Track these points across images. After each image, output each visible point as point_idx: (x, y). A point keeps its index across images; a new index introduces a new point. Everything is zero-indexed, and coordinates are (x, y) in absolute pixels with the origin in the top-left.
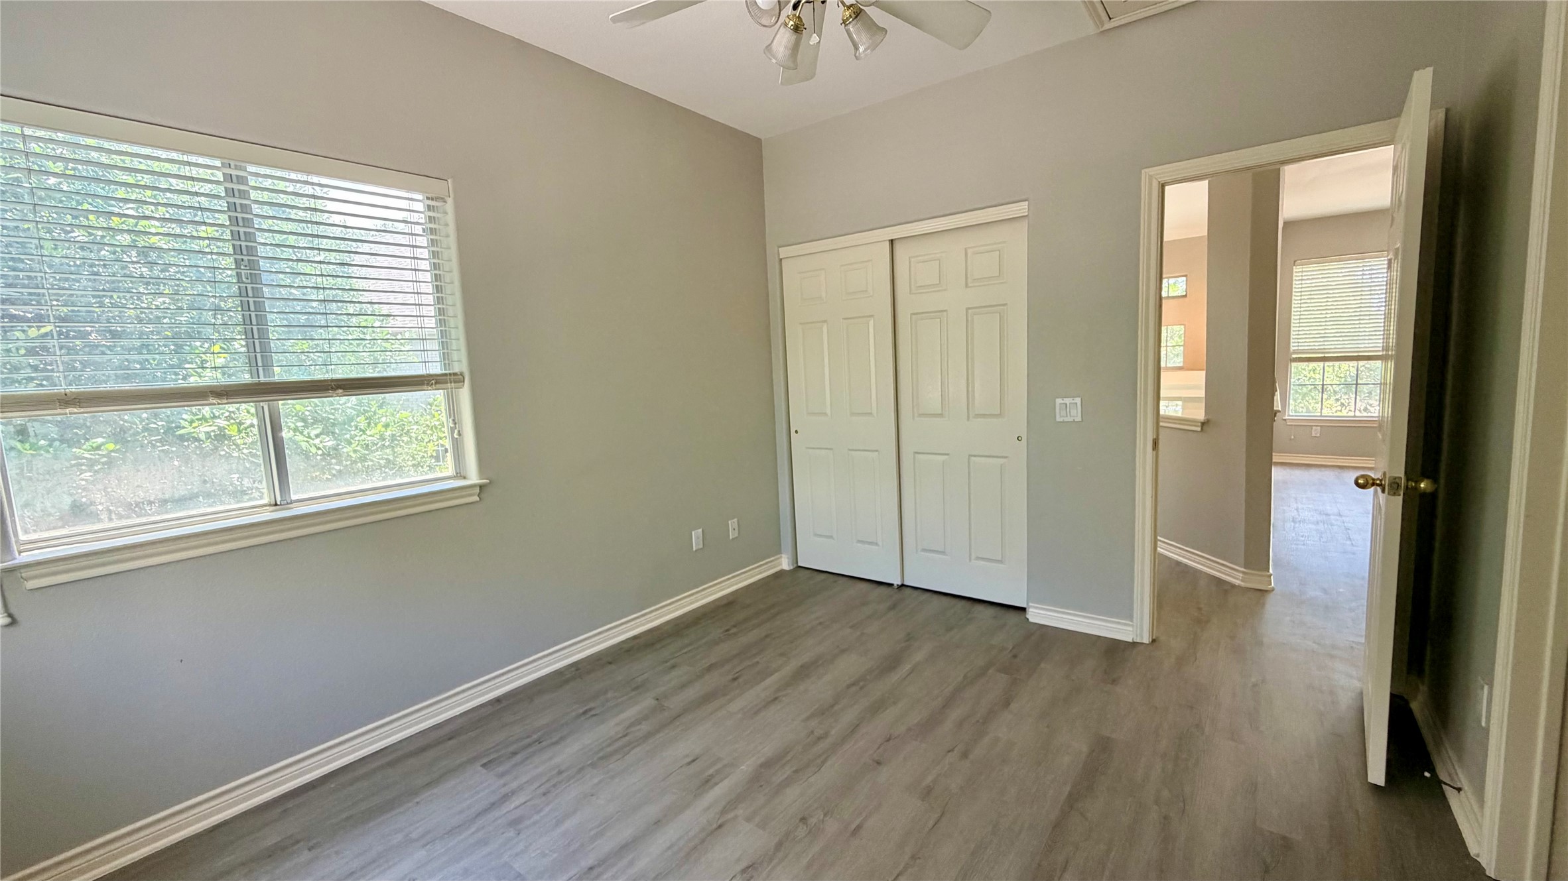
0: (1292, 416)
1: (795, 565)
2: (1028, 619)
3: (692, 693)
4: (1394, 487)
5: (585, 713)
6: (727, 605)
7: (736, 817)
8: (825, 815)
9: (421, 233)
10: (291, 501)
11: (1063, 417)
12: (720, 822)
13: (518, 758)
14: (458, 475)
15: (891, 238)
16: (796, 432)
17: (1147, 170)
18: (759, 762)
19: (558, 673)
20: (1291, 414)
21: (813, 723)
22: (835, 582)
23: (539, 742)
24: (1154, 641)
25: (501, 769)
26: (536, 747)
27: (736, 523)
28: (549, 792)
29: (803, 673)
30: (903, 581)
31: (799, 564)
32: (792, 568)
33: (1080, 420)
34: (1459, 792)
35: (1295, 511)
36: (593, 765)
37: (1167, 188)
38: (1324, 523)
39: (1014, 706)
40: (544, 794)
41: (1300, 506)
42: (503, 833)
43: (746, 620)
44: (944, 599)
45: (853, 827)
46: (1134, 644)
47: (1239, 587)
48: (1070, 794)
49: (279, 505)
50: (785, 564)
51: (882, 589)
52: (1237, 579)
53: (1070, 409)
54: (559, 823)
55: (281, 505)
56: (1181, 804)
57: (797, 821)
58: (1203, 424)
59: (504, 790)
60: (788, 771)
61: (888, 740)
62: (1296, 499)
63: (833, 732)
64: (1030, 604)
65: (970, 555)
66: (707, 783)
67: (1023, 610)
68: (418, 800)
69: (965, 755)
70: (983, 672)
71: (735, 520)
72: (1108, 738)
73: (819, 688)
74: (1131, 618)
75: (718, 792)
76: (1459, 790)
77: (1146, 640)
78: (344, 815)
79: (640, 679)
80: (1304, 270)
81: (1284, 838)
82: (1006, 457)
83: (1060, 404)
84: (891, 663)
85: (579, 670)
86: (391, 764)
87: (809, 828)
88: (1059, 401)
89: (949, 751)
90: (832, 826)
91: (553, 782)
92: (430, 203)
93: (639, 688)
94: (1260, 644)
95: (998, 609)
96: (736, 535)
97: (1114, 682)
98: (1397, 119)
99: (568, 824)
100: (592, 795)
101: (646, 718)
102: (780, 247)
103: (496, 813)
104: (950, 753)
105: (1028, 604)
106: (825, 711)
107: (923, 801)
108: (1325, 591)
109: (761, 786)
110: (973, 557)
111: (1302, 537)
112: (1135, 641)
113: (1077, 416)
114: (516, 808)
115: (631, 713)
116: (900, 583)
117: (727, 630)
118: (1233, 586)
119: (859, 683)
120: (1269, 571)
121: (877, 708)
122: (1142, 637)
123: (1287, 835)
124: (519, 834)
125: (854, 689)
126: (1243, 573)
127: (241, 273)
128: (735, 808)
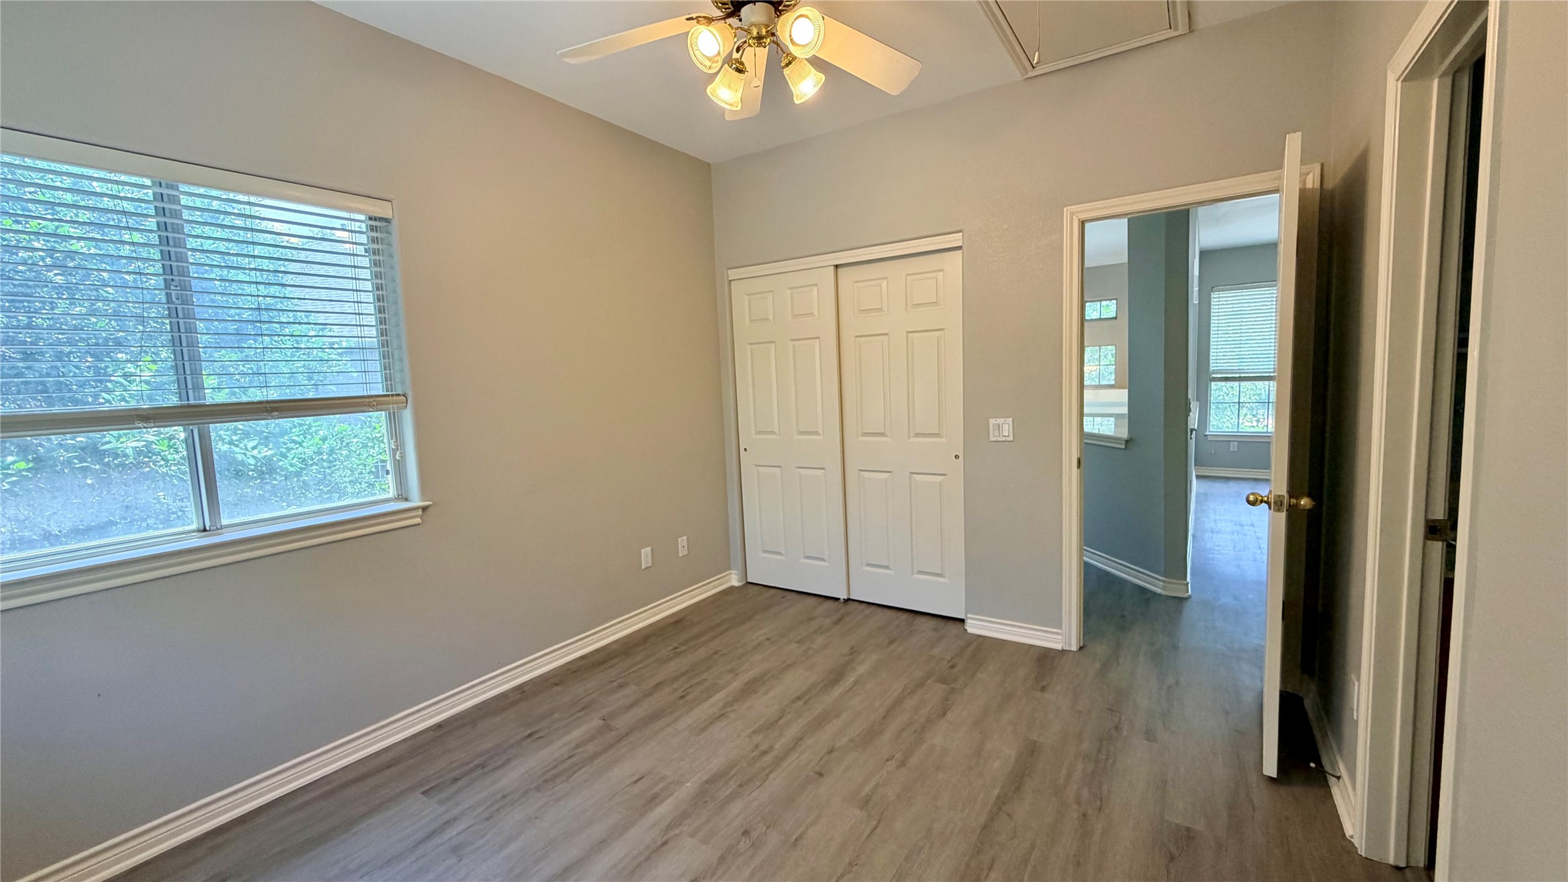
0: (1213, 432)
1: (744, 582)
2: (966, 630)
3: (640, 712)
4: (1277, 505)
5: (530, 735)
6: (677, 622)
7: (681, 833)
8: (768, 828)
9: (363, 254)
10: (221, 526)
11: (996, 436)
12: (664, 839)
13: (460, 784)
14: (400, 497)
15: (835, 264)
16: (745, 450)
17: (1068, 208)
18: (705, 778)
19: (503, 696)
20: (1211, 430)
21: (758, 738)
22: (784, 597)
23: (486, 765)
24: (1081, 648)
25: (444, 795)
26: (480, 771)
27: (686, 541)
28: (491, 817)
29: (749, 689)
30: (849, 595)
31: (749, 581)
32: (741, 584)
33: (1012, 440)
34: (1339, 780)
35: (1214, 522)
36: (538, 789)
37: (1087, 225)
38: (1238, 533)
39: (949, 716)
40: (487, 819)
41: (1218, 517)
42: (444, 860)
43: (696, 637)
44: (889, 613)
45: (794, 837)
46: (1063, 652)
47: (1160, 595)
48: (998, 798)
49: (208, 531)
50: (734, 580)
51: (829, 603)
52: (1159, 588)
53: (1003, 428)
54: (502, 847)
55: (210, 530)
56: (1099, 803)
57: (740, 835)
58: (1127, 442)
59: (446, 817)
60: (733, 785)
61: (830, 752)
62: (1214, 510)
63: (777, 746)
64: (969, 615)
65: (913, 570)
66: (654, 800)
67: (962, 621)
68: (355, 830)
69: (903, 764)
70: (921, 684)
71: (685, 537)
72: (1035, 742)
73: (764, 705)
74: (1060, 627)
75: (663, 810)
76: (1338, 778)
77: (1074, 648)
78: (277, 850)
79: (586, 700)
80: (1221, 295)
81: (1188, 829)
82: (945, 475)
83: (993, 424)
84: (836, 676)
85: (523, 693)
86: (324, 796)
87: (751, 841)
88: (992, 421)
89: (888, 760)
90: (774, 839)
91: (496, 806)
92: (373, 223)
93: (586, 708)
94: (1175, 647)
95: (939, 620)
96: (686, 553)
97: (1043, 689)
98: (1278, 171)
99: (513, 847)
100: (536, 818)
101: (592, 738)
102: (730, 269)
103: (437, 840)
104: (890, 762)
105: (966, 615)
106: (772, 725)
107: (861, 810)
108: (1235, 598)
109: (706, 802)
110: (915, 570)
111: (1219, 546)
112: (1064, 648)
113: (1009, 436)
114: (458, 834)
115: (577, 734)
116: (846, 598)
117: (675, 648)
118: (1154, 593)
119: (804, 697)
120: (1186, 580)
121: (820, 722)
122: (1070, 644)
123: (1191, 826)
124: (461, 860)
125: (800, 703)
126: (1163, 581)
127: (171, 293)
128: (680, 824)
